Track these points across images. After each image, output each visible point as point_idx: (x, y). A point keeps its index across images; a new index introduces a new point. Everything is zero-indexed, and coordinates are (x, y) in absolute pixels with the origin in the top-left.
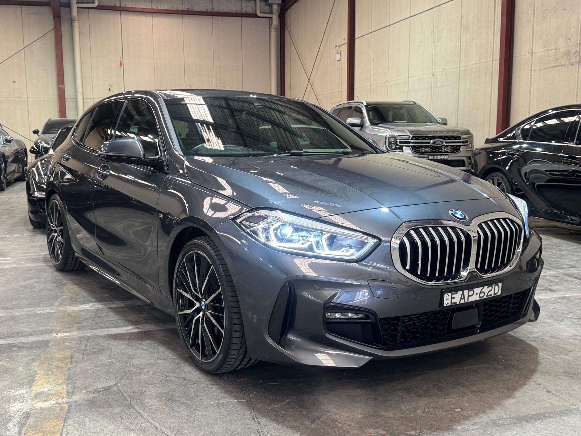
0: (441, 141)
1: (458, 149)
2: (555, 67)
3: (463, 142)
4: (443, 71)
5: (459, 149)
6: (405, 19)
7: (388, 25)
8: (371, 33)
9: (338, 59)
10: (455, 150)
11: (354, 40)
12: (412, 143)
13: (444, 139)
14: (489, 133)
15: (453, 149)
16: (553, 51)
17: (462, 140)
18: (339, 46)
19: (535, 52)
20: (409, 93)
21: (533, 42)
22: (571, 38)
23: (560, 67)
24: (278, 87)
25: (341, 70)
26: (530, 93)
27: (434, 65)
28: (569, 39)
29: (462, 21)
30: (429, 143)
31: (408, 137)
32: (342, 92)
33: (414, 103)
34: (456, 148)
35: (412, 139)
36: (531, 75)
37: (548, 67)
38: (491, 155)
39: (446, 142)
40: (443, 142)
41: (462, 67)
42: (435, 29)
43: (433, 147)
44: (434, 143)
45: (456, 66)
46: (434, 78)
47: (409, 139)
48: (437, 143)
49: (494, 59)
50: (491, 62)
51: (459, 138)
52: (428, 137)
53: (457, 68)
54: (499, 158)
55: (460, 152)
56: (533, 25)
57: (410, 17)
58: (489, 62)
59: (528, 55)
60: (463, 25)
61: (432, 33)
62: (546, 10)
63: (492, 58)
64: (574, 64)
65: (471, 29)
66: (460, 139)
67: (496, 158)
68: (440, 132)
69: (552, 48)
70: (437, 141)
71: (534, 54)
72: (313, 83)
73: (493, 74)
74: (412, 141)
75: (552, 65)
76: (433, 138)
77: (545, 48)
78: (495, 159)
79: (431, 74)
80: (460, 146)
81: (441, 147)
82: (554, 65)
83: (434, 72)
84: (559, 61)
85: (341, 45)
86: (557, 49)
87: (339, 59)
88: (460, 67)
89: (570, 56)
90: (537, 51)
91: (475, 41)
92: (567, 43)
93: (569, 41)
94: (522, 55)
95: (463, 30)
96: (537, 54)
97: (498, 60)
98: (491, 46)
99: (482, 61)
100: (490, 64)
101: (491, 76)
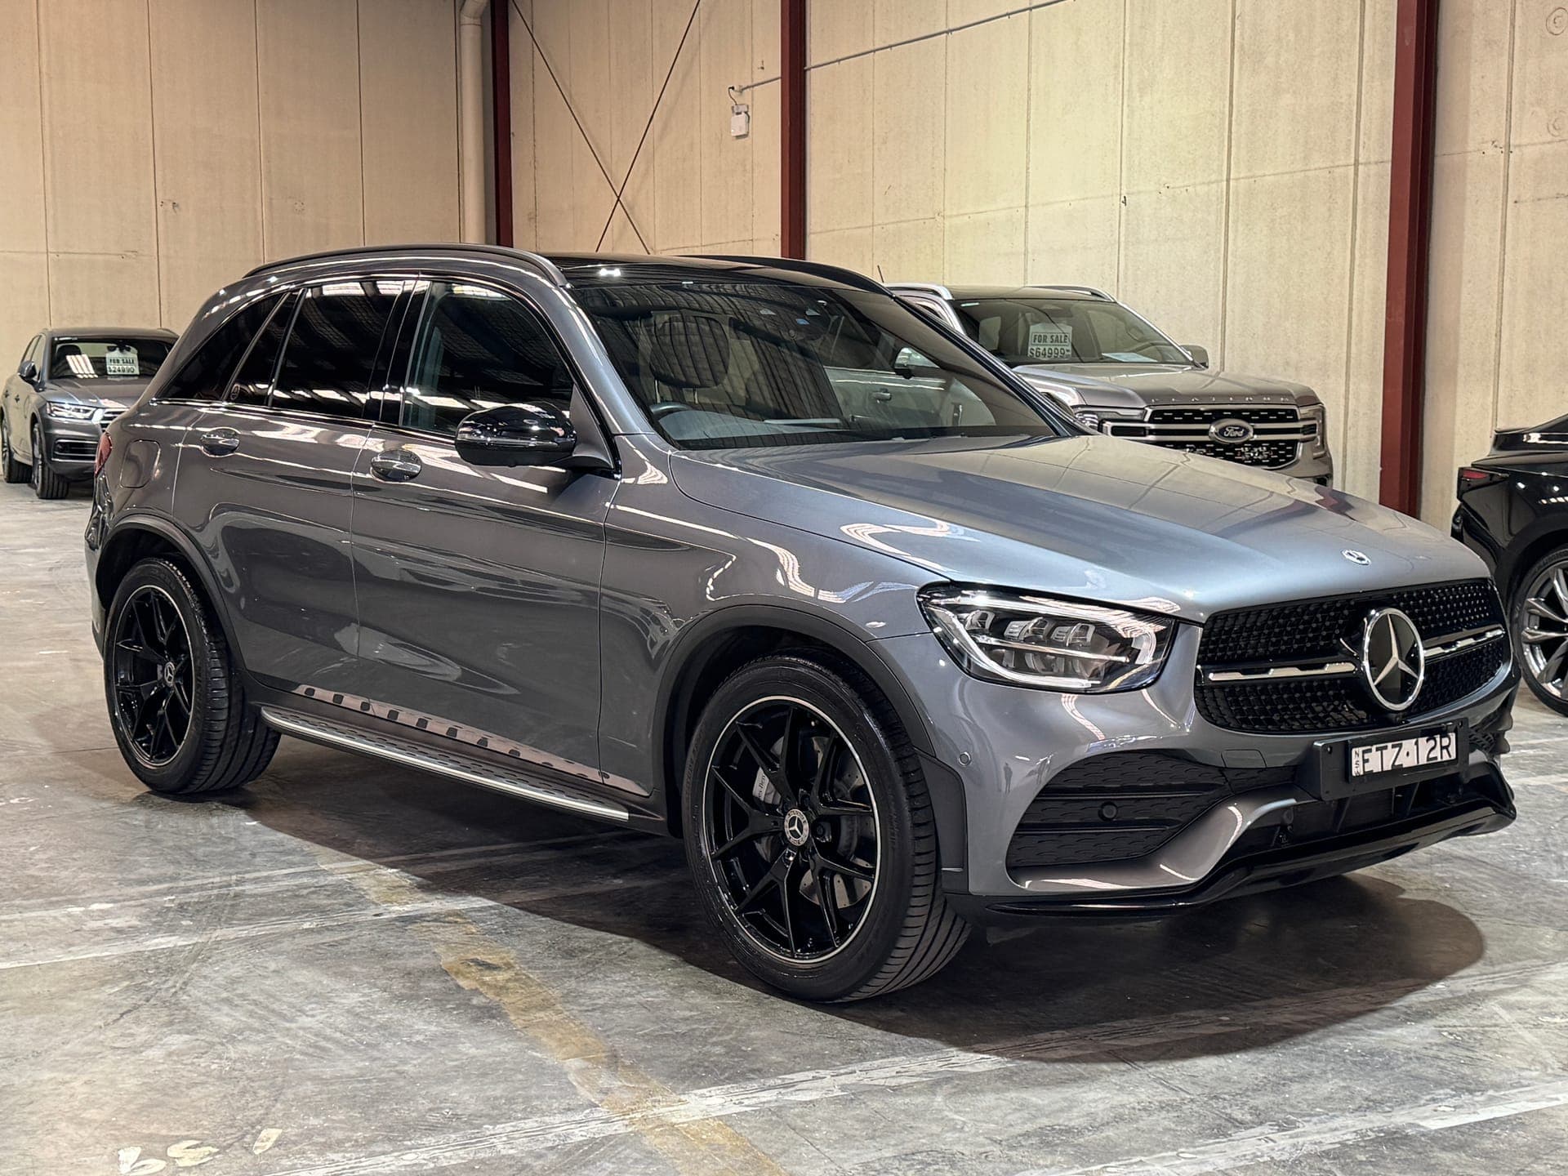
0: (1241, 428)
1: (1288, 452)
3: (1304, 430)
4: (1163, 190)
5: (1293, 452)
6: (1008, 14)
7: (944, 29)
8: (874, 51)
9: (735, 132)
10: (1282, 456)
11: (805, 71)
12: (1152, 432)
13: (1248, 419)
14: (1347, 398)
15: (1275, 452)
17: (1300, 425)
18: (742, 90)
19: (1517, 142)
20: (1030, 256)
21: (1509, 110)
24: (487, 217)
25: (748, 167)
26: (1502, 273)
27: (1129, 169)
29: (1237, 33)
30: (1205, 432)
31: (1137, 412)
32: (755, 243)
33: (1093, 294)
34: (1282, 448)
35: (1151, 421)
36: (1505, 216)
38: (1521, 486)
39: (1257, 432)
40: (1246, 432)
41: (1237, 179)
42: (1131, 55)
43: (1218, 445)
44: (1222, 432)
45: (1213, 177)
46: (1128, 211)
47: (1142, 422)
48: (1231, 433)
49: (1361, 160)
50: (1352, 168)
51: (1292, 415)
52: (1198, 413)
53: (1217, 182)
54: (1553, 500)
55: (1298, 461)
56: (1512, 58)
57: (1030, 9)
58: (1341, 170)
59: (1490, 150)
60: (1242, 46)
61: (1116, 67)
62: (1558, 13)
63: (1353, 155)
65: (1270, 60)
66: (1295, 420)
67: (1547, 499)
68: (1235, 395)
70: (1230, 427)
71: (1516, 151)
72: (631, 208)
73: (1359, 207)
74: (1153, 426)
76: (1217, 416)
77: (1556, 133)
78: (1544, 502)
79: (1117, 201)
80: (1294, 443)
81: (1242, 445)
83: (1128, 194)
85: (748, 87)
87: (743, 132)
88: (1228, 180)
90: (1525, 141)
91: (1287, 99)
94: (1469, 149)
95: (1242, 62)
96: (1528, 150)
97: (1376, 163)
98: (1347, 118)
99: (1316, 166)
100: (1347, 177)
101: (1351, 214)
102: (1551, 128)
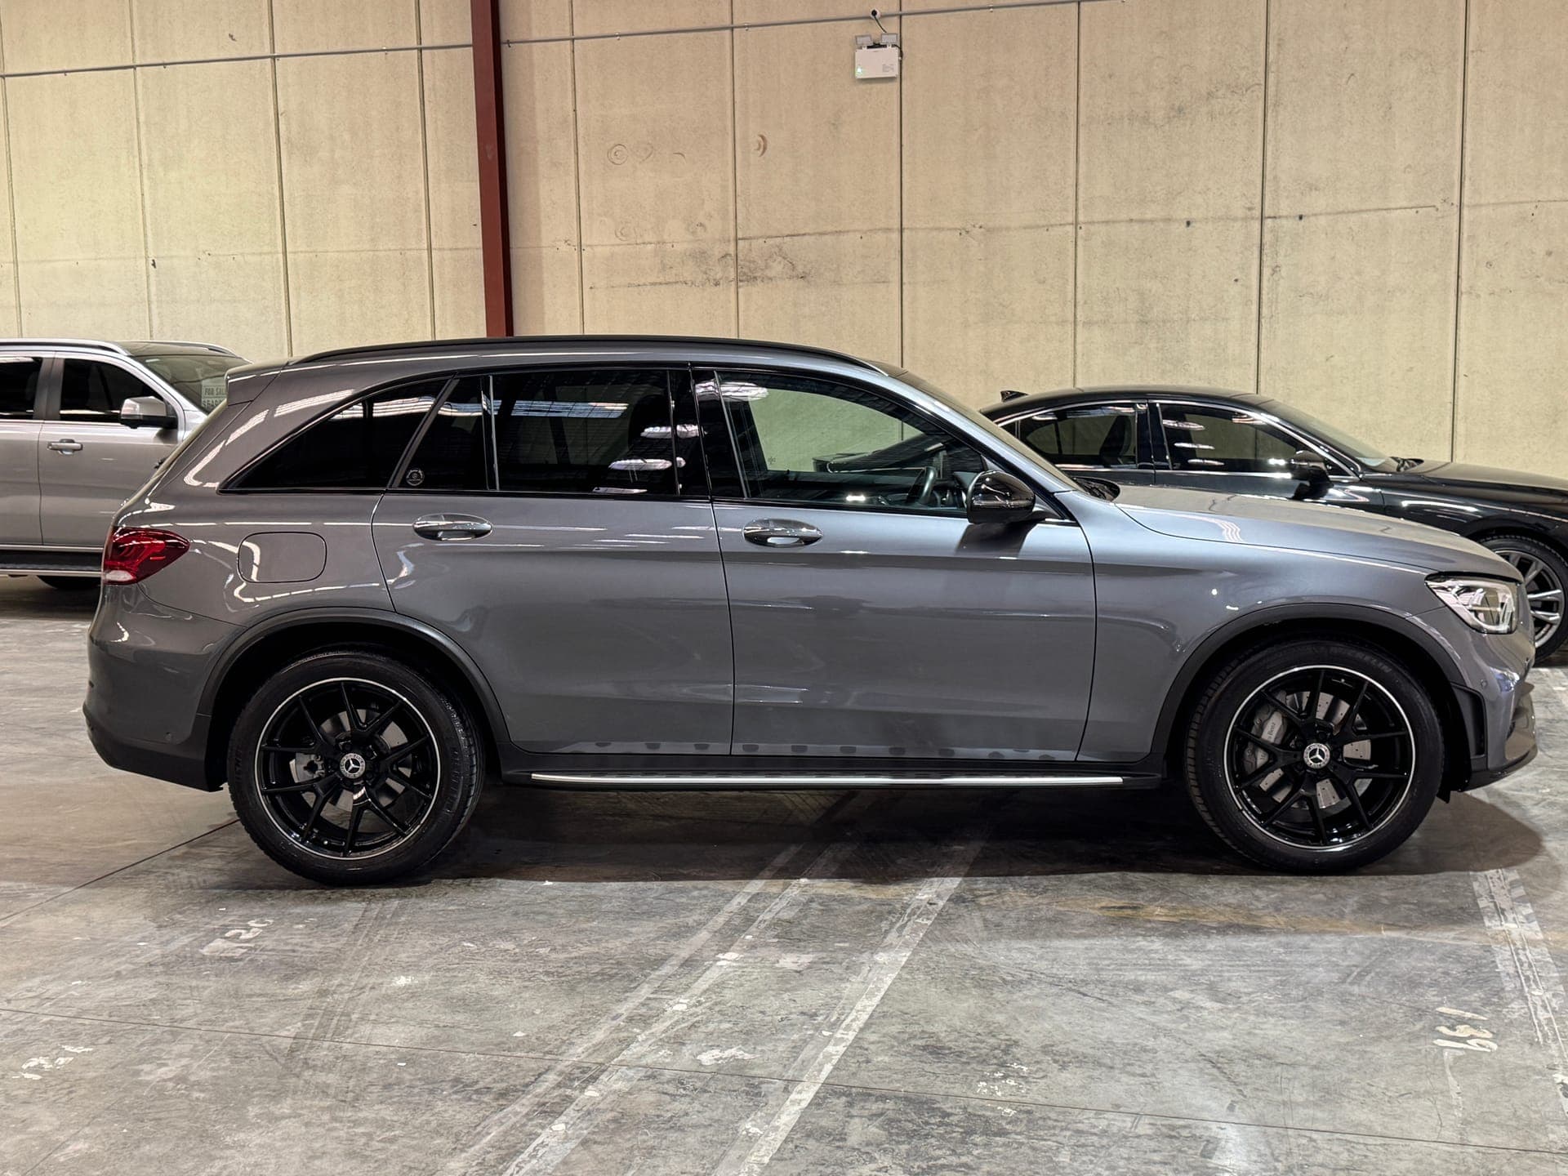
2: (660, 284)
4: (203, 257)
16: (649, 247)
19: (588, 243)
21: (578, 219)
22: (706, 223)
23: (678, 286)
27: (155, 235)
28: (701, 225)
29: (282, 126)
36: (582, 298)
37: (636, 282)
41: (295, 253)
42: (148, 132)
46: (158, 272)
49: (431, 246)
50: (425, 252)
56: (577, 178)
58: (413, 252)
59: (564, 247)
60: (289, 140)
61: (129, 141)
62: (618, 148)
63: (425, 241)
64: (721, 282)
65: (323, 154)
69: (647, 239)
71: (588, 249)
73: (437, 284)
75: (653, 279)
77: (624, 238)
79: (143, 262)
82: (658, 281)
83: (158, 257)
84: (674, 271)
86: (664, 243)
88: (285, 253)
89: (707, 264)
90: (595, 242)
91: (346, 189)
92: (693, 233)
93: (699, 228)
94: (543, 245)
95: (290, 154)
96: (599, 250)
97: (451, 249)
98: (416, 211)
99: (386, 247)
100: (420, 258)
101: (427, 289)
102: (619, 234)
